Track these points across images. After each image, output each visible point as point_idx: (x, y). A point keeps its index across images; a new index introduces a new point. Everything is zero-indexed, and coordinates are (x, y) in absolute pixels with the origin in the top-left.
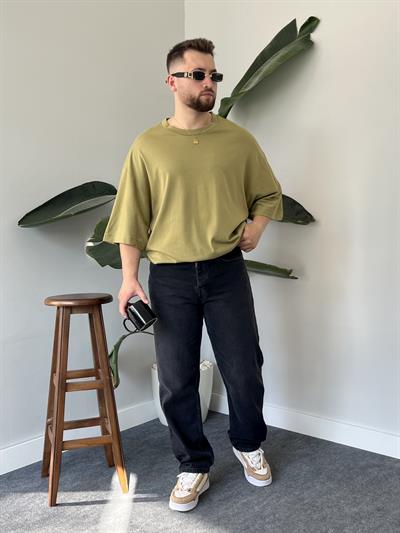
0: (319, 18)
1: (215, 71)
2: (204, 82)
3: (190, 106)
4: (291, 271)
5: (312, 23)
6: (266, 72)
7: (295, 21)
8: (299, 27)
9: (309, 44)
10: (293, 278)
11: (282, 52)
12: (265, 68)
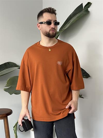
0: (91, 2)
1: (56, 21)
4: (82, 95)
5: (89, 4)
6: (72, 22)
8: (84, 6)
9: (88, 12)
11: (78, 15)
12: (72, 21)
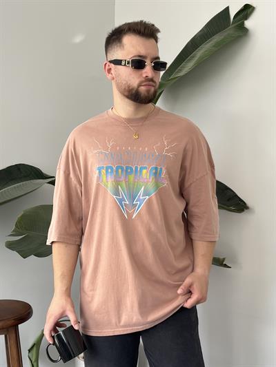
0: (254, 5)
1: (158, 58)
2: (144, 70)
3: (128, 97)
4: (224, 259)
5: (247, 10)
7: (227, 9)
10: (226, 266)
